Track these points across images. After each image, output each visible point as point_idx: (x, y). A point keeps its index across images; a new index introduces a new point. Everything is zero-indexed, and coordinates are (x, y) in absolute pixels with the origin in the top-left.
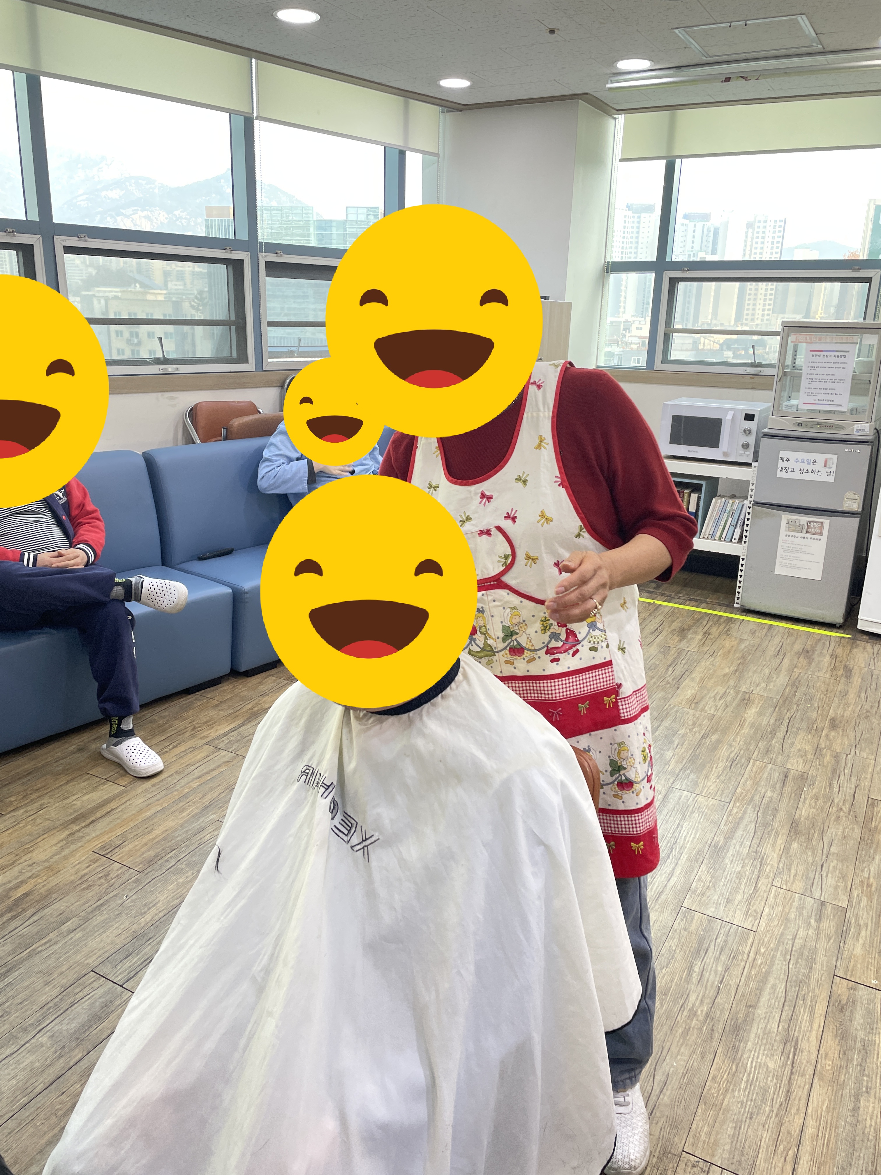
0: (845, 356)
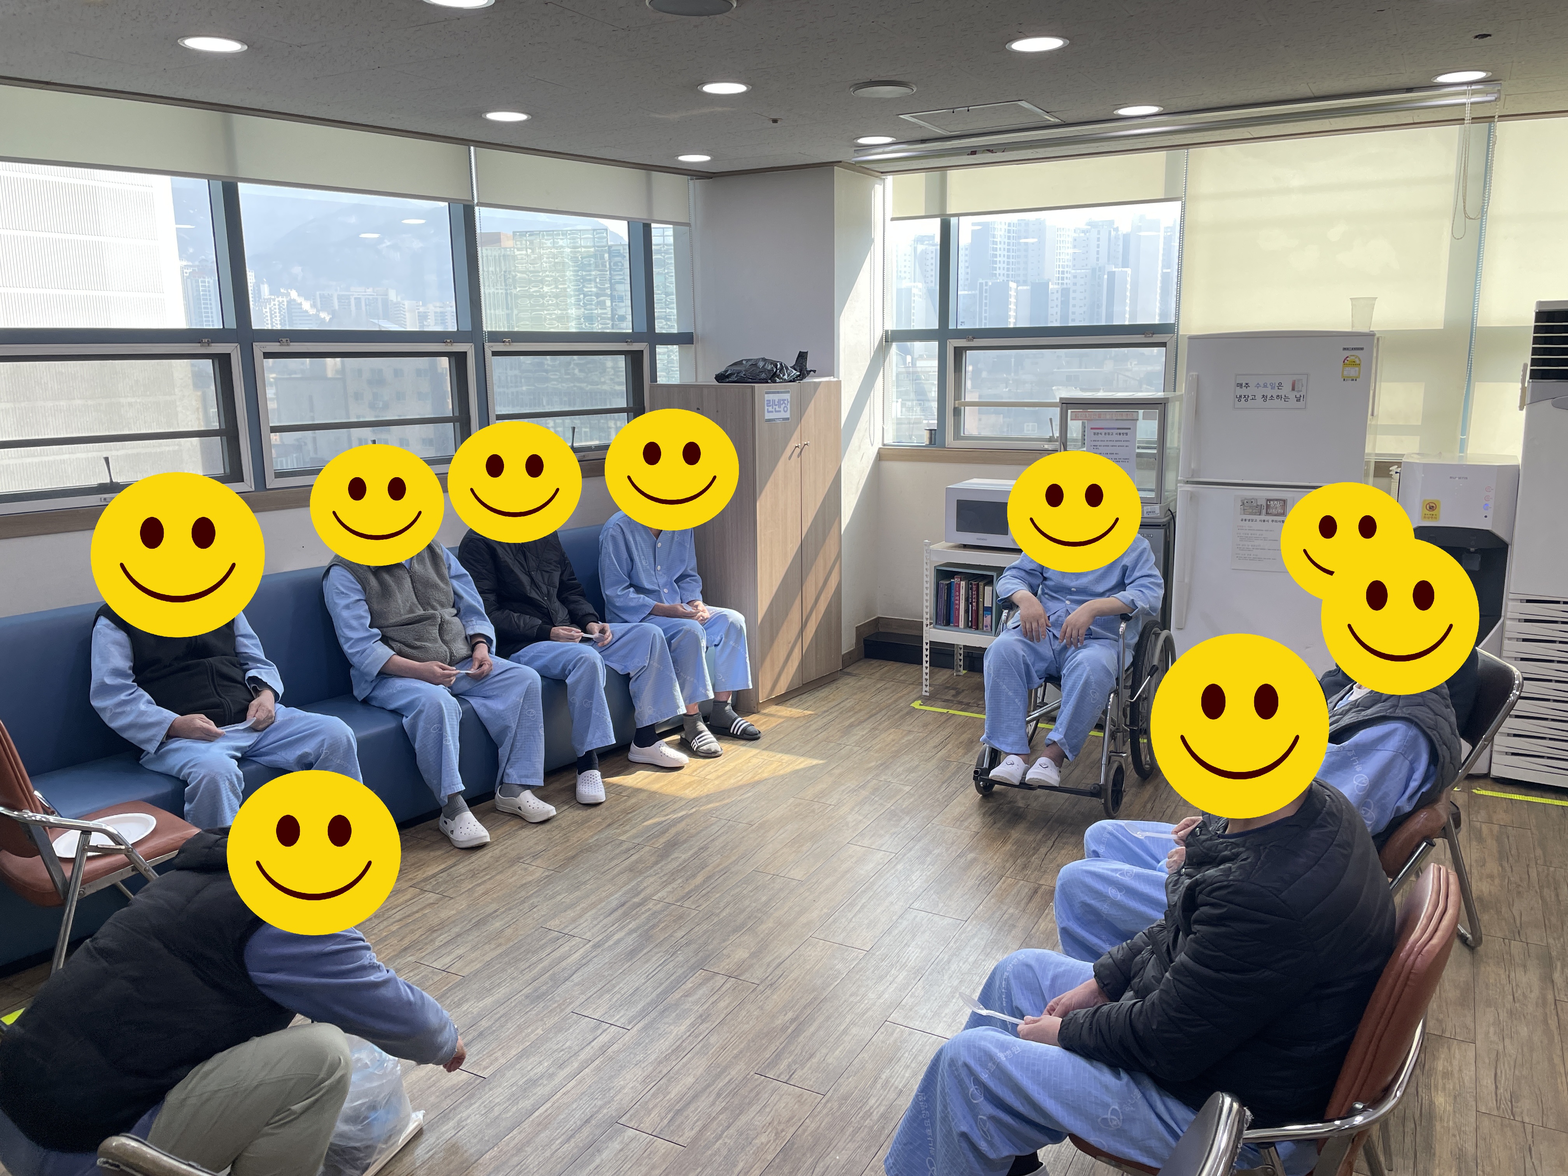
0: (1127, 434)
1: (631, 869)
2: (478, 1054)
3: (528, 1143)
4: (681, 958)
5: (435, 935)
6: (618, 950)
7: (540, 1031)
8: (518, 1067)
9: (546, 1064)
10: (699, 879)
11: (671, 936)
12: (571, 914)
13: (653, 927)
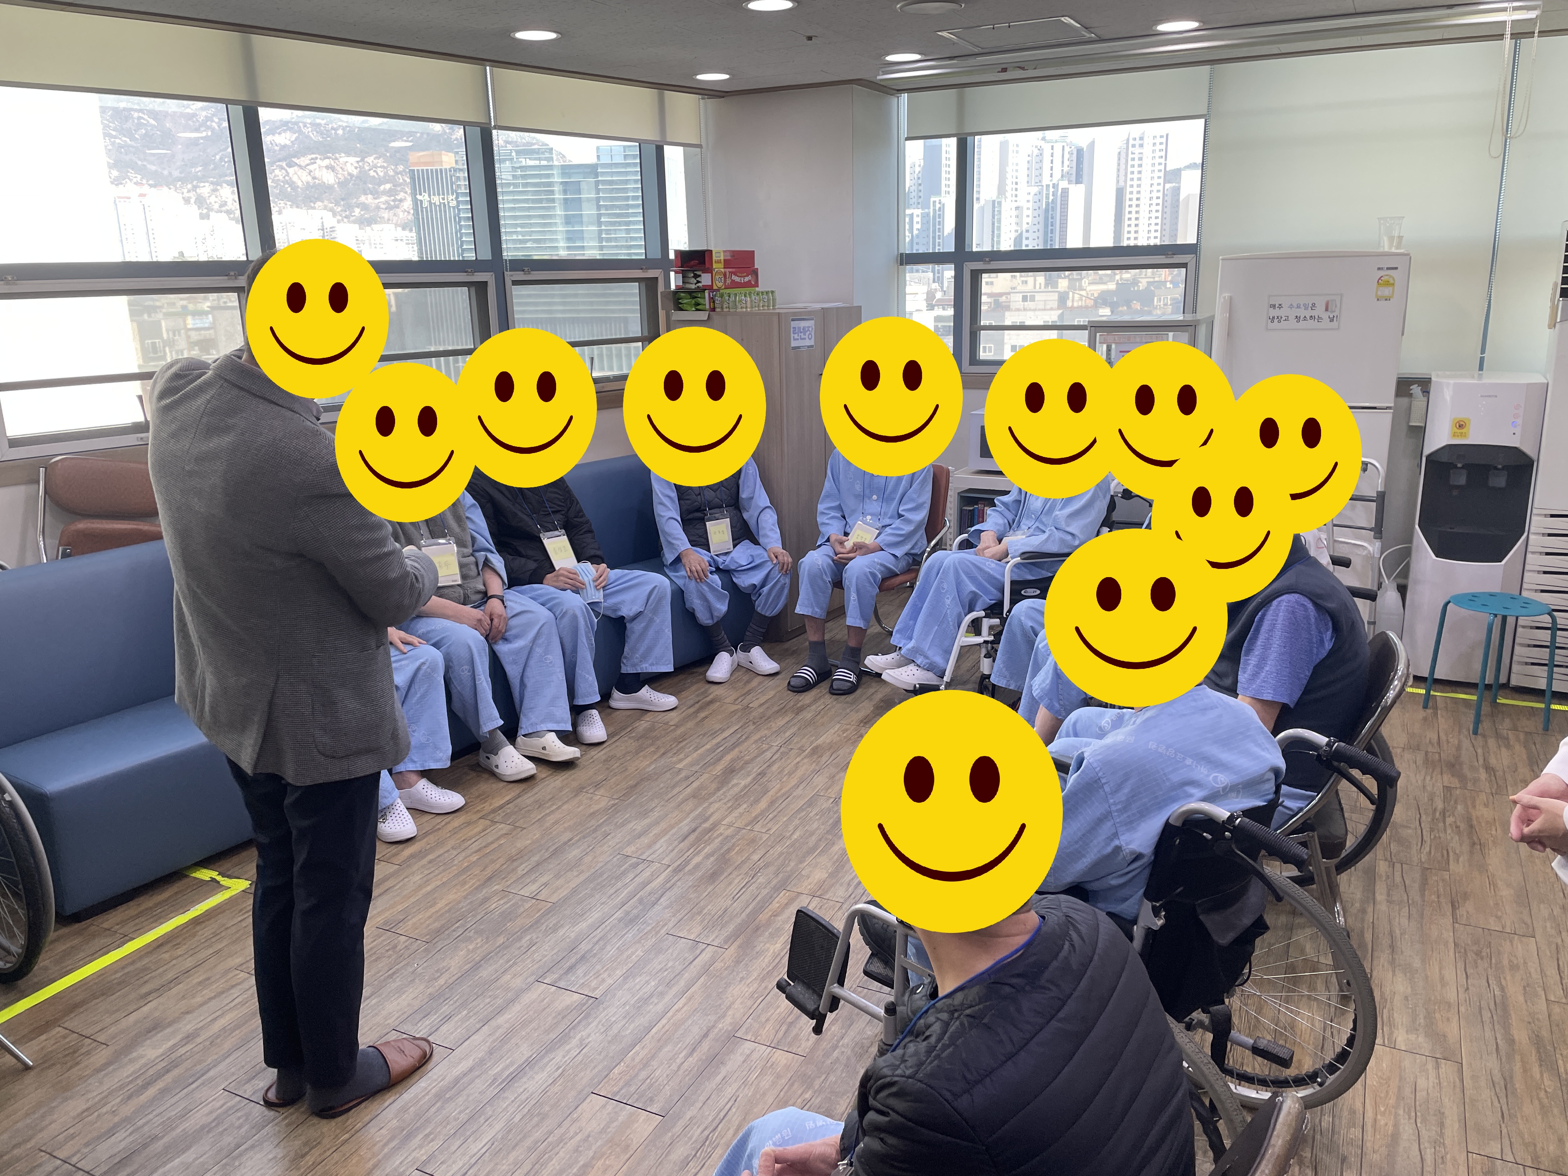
1: (694, 796)
2: (585, 975)
3: (653, 1057)
4: (761, 880)
5: (515, 864)
6: (699, 874)
7: (640, 953)
8: (626, 987)
9: (653, 984)
10: (763, 804)
11: (748, 858)
12: (645, 840)
13: (729, 850)
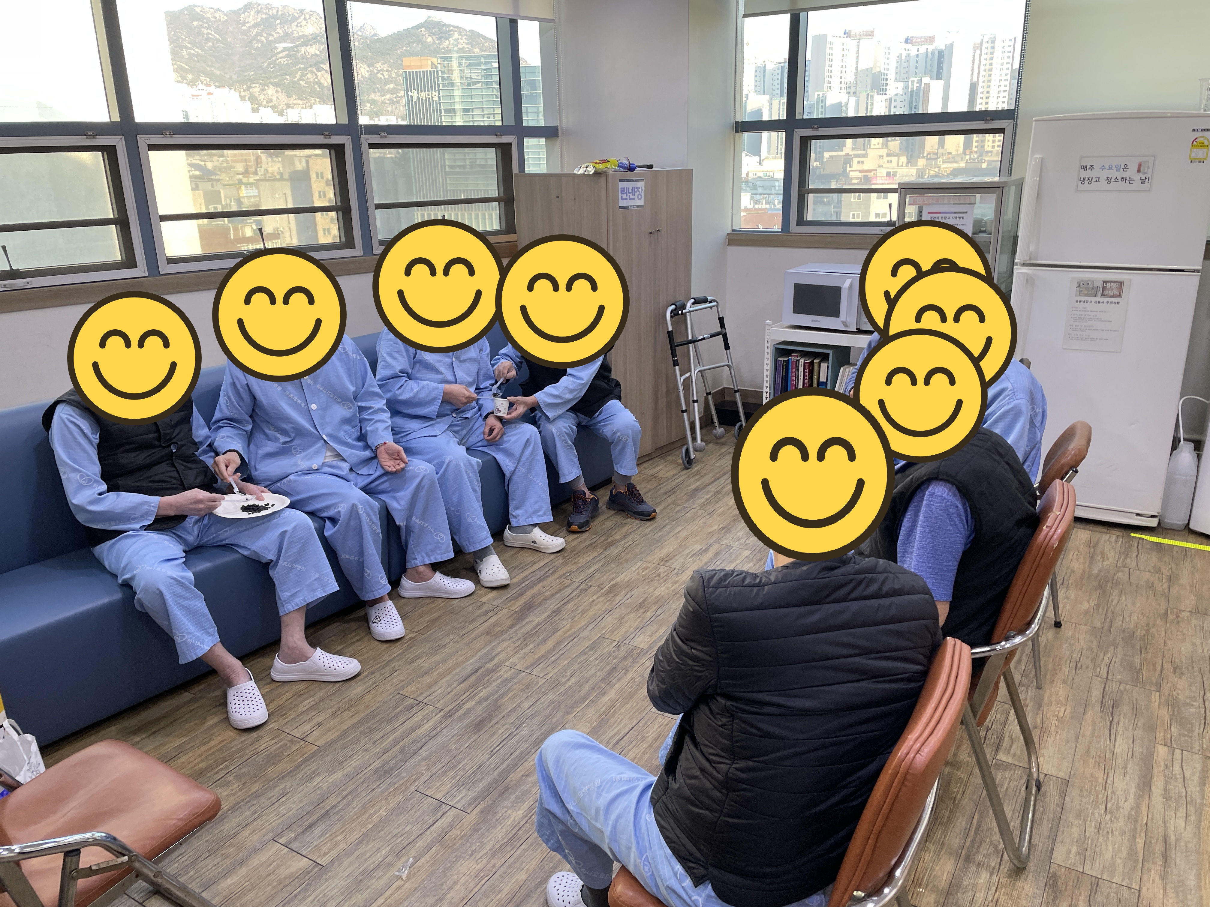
0: (963, 218)
1: (488, 633)
2: (321, 836)
4: (525, 731)
5: (300, 699)
6: (467, 721)
7: (382, 812)
8: (357, 853)
9: (384, 852)
10: (549, 645)
11: (518, 706)
12: (427, 679)
13: (502, 697)
